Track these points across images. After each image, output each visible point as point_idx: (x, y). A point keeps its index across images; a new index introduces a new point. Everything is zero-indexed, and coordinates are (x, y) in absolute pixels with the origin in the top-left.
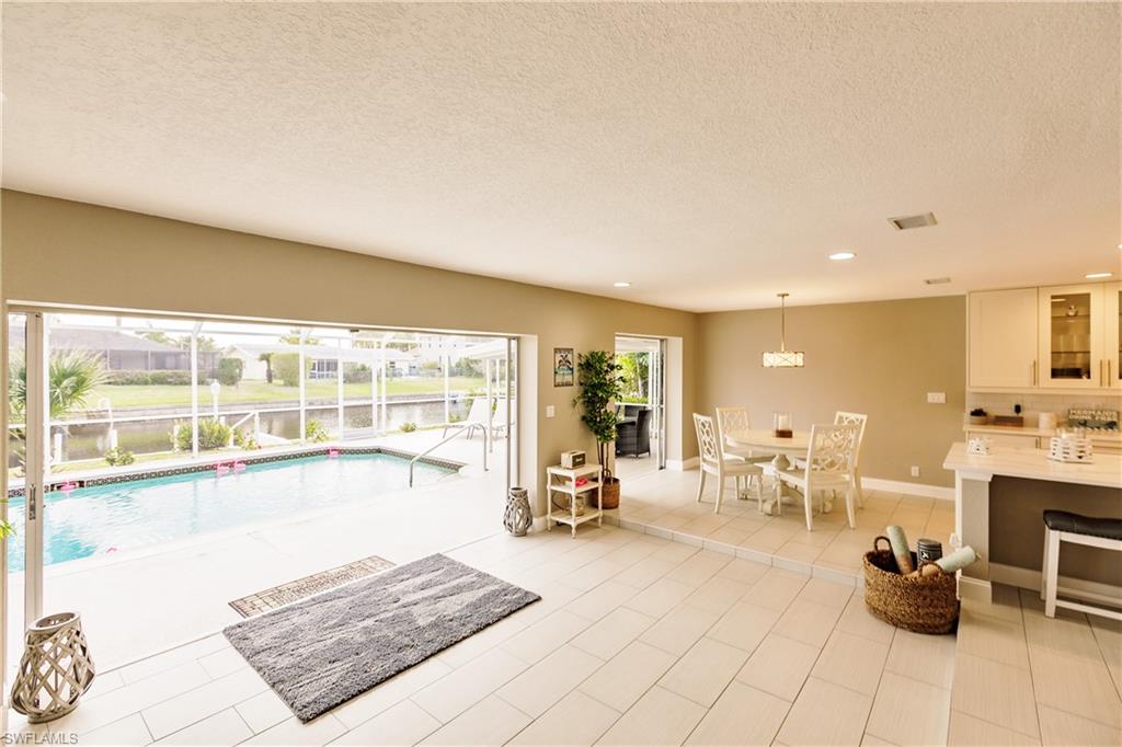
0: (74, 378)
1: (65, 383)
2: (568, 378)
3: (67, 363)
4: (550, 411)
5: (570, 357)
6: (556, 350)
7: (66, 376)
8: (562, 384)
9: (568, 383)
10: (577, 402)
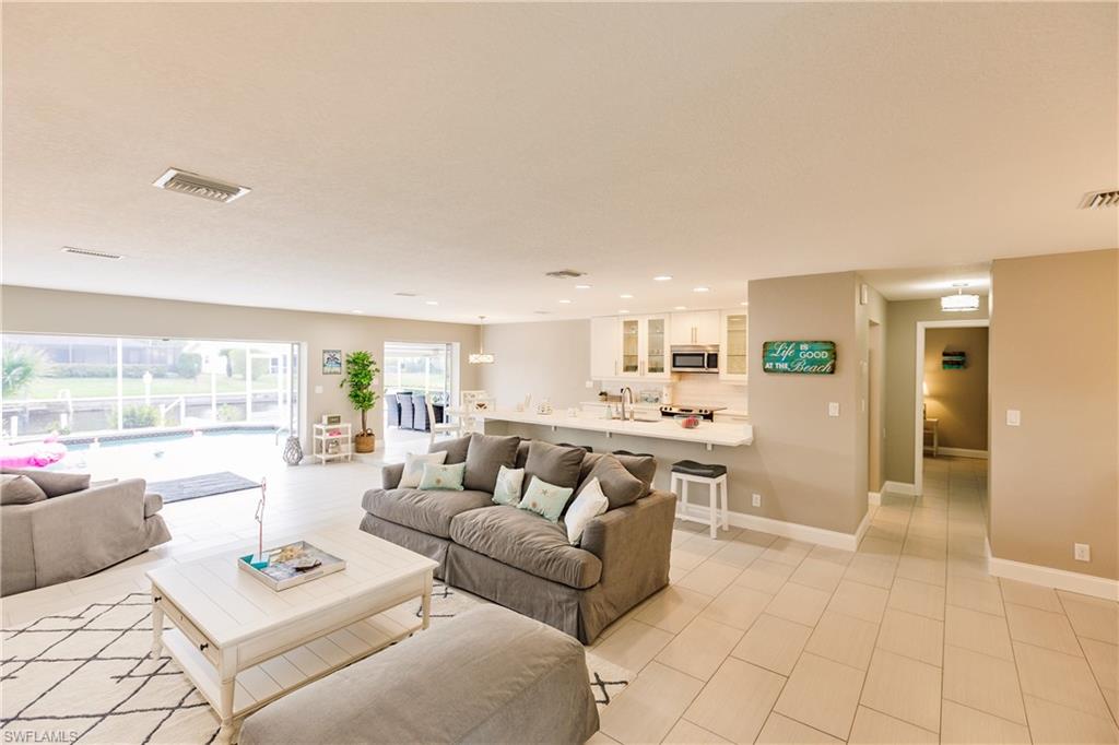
0: (21, 368)
1: (14, 372)
2: (338, 369)
3: (16, 357)
4: (319, 390)
5: (337, 356)
6: (324, 352)
7: (14, 367)
8: (330, 373)
9: (335, 373)
10: (345, 384)
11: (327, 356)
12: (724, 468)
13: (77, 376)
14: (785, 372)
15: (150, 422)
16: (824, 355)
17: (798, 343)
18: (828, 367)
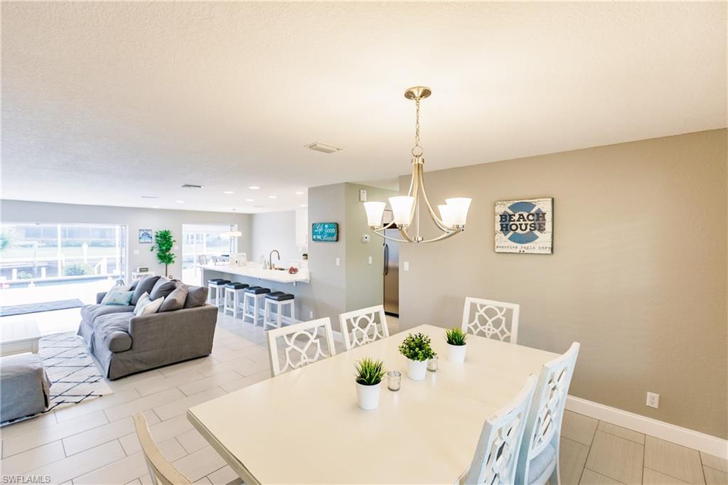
2: (149, 241)
4: (137, 252)
5: (149, 233)
6: (140, 230)
8: (145, 243)
9: (148, 243)
10: (154, 250)
11: (142, 233)
12: (293, 296)
13: (71, 246)
14: (320, 240)
15: (82, 273)
16: (333, 231)
17: (325, 224)
18: (335, 238)
